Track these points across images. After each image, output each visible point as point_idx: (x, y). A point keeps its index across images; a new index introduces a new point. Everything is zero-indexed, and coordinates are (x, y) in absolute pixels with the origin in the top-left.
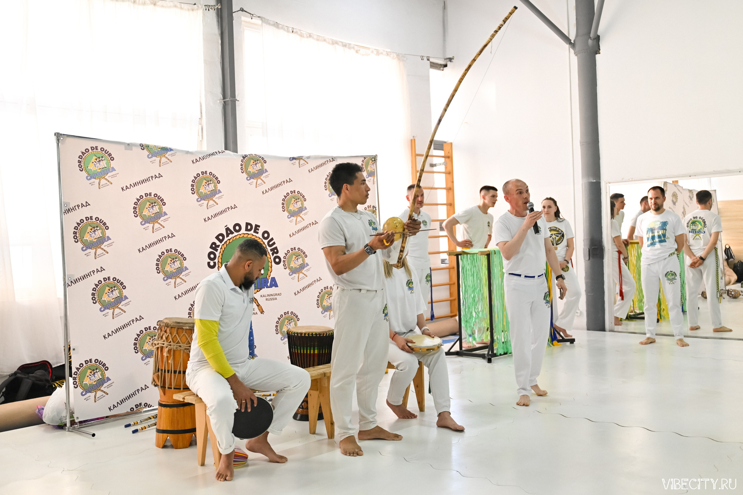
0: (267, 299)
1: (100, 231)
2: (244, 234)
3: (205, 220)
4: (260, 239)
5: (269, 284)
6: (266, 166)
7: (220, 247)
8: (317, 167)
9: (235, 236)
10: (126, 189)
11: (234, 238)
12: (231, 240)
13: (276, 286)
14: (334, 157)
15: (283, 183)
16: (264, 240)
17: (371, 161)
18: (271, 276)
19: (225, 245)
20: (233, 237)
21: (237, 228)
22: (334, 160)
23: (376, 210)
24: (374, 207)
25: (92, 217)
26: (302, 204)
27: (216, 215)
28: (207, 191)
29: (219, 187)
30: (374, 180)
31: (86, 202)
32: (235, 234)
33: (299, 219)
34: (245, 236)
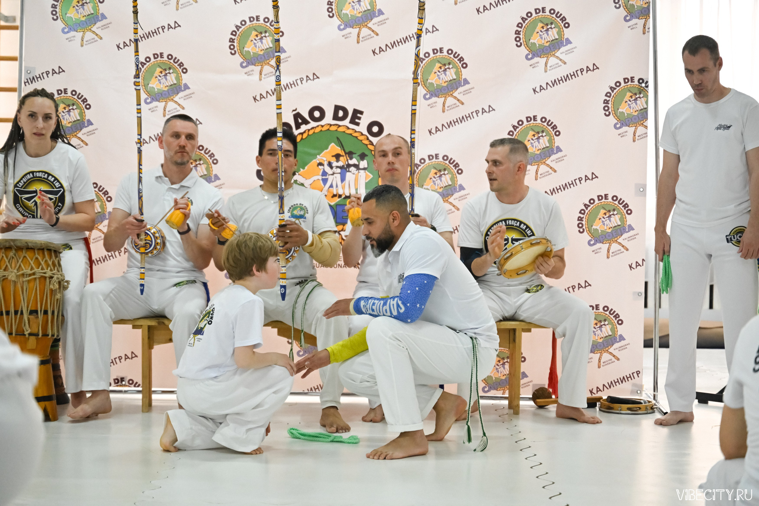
1: (77, 112)
2: (331, 125)
3: (255, 99)
4: (362, 134)
6: (379, 4)
8: (498, 3)
9: (313, 128)
10: (124, 46)
11: (311, 132)
12: (305, 136)
16: (371, 138)
20: (309, 130)
21: (317, 114)
23: (647, 87)
24: (641, 80)
25: (67, 89)
26: (458, 73)
28: (257, 50)
30: (645, 27)
31: (60, 67)
32: (313, 124)
33: (450, 101)
34: (333, 128)
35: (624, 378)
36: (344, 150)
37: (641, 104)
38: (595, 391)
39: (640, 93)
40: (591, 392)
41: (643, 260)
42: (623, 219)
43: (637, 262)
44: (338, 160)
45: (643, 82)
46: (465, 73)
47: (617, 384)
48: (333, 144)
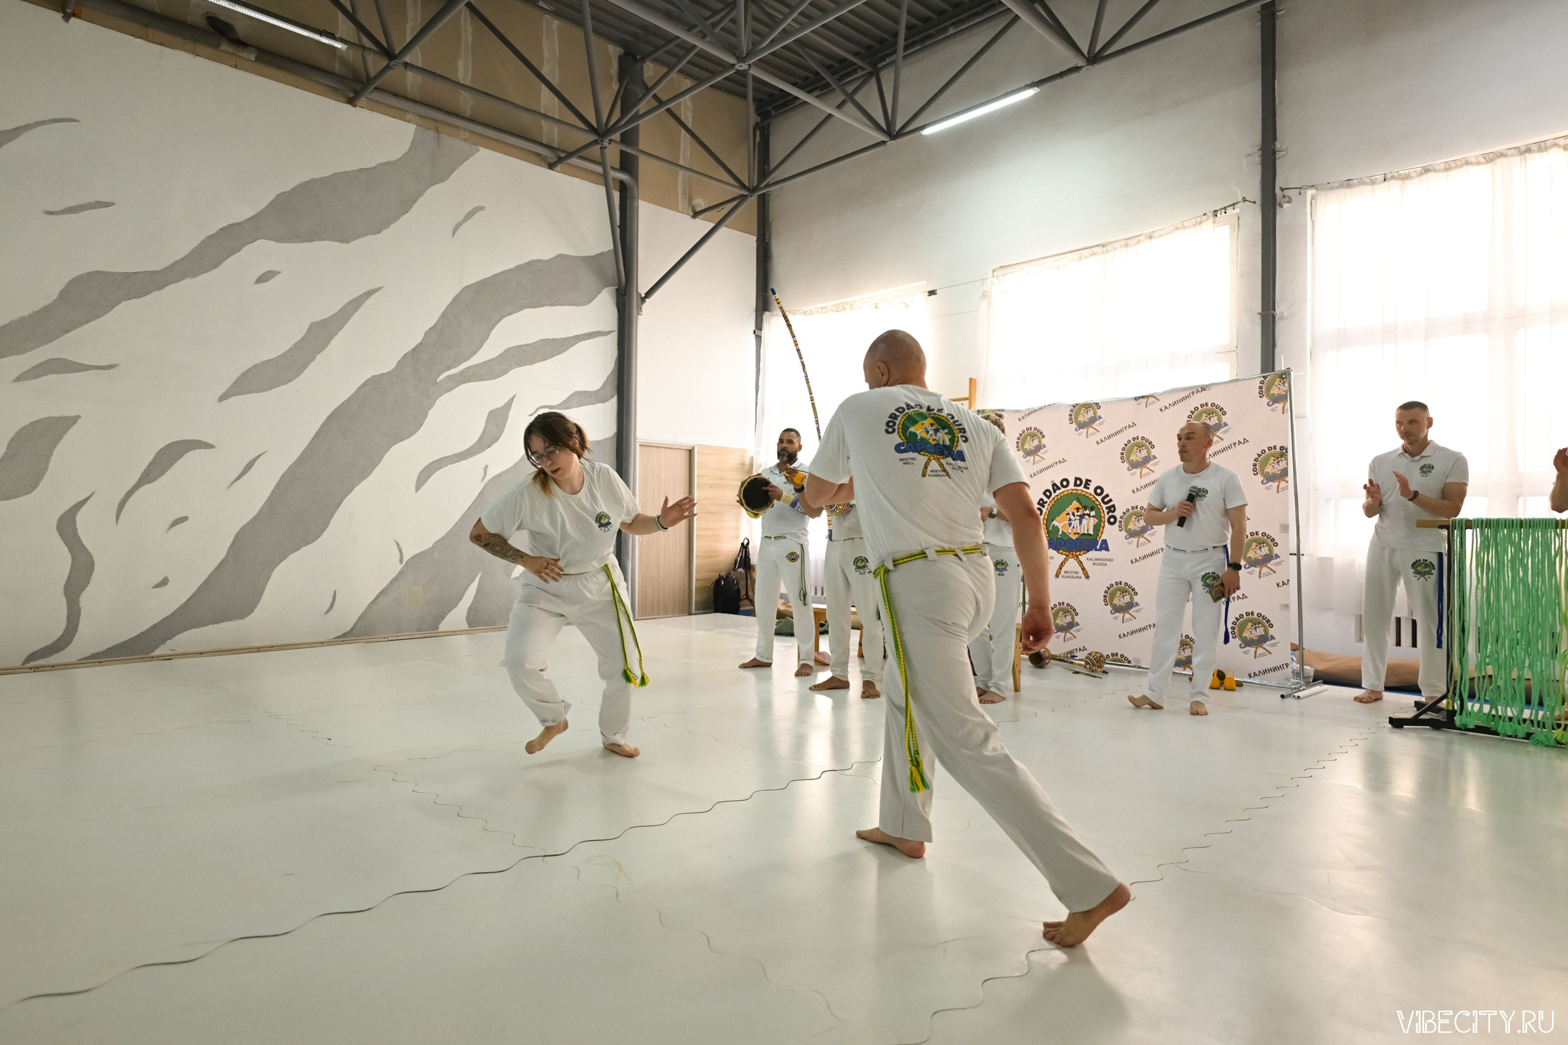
0: (1094, 564)
2: (1073, 490)
4: (1091, 495)
5: (1098, 547)
6: (1099, 412)
7: (1048, 503)
8: (1175, 404)
9: (1063, 492)
11: (1062, 494)
12: (1059, 497)
13: (1107, 549)
14: (1207, 386)
15: (1124, 429)
16: (1096, 497)
17: (1278, 380)
18: (1104, 537)
19: (1053, 501)
21: (1065, 483)
22: (1205, 390)
23: (1287, 452)
24: (1282, 448)
26: (1149, 452)
27: (1041, 471)
28: (1030, 447)
29: (1044, 441)
30: (1283, 409)
32: (1063, 489)
33: (1145, 470)
34: (1074, 492)
35: (1275, 668)
36: (1081, 504)
37: (1282, 465)
38: (1252, 675)
39: (1282, 457)
40: (1250, 676)
41: (1288, 580)
42: (1270, 550)
43: (1283, 582)
44: (1078, 512)
45: (1283, 447)
46: (1153, 452)
47: (1270, 671)
48: (1075, 501)
